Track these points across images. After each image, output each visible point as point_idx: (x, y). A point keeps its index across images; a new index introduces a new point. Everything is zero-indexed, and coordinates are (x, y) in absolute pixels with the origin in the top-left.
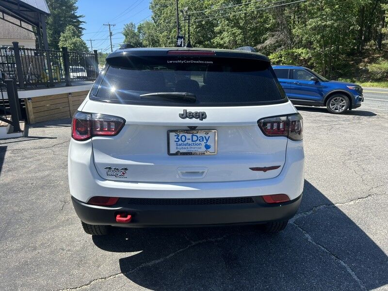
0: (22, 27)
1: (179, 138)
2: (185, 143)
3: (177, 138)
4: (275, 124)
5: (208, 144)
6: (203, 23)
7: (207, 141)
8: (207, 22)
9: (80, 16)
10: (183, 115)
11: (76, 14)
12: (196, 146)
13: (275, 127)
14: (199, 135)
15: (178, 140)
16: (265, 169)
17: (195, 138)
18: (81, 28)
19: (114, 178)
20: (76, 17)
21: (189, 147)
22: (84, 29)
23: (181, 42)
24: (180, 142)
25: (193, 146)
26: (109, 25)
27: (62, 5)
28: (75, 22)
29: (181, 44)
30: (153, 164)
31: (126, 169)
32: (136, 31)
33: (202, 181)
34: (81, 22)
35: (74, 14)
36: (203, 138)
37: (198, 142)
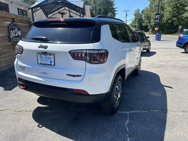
0: (78, 15)
1: (41, 57)
2: (43, 59)
4: (79, 54)
5: (51, 60)
6: (178, 5)
7: (51, 59)
8: (181, 5)
9: (116, 8)
10: (39, 46)
11: (114, 7)
12: (47, 61)
13: (80, 55)
14: (48, 56)
15: (40, 58)
16: (74, 76)
17: (46, 58)
18: (115, 13)
19: (22, 71)
20: (114, 9)
21: (44, 61)
22: (116, 14)
23: (158, 17)
24: (41, 59)
25: (46, 61)
26: (126, 11)
27: (108, 4)
28: (113, 11)
29: (158, 18)
31: (24, 68)
32: (141, 13)
33: (47, 77)
34: (116, 11)
35: (113, 8)
36: (49, 58)
37: (47, 59)
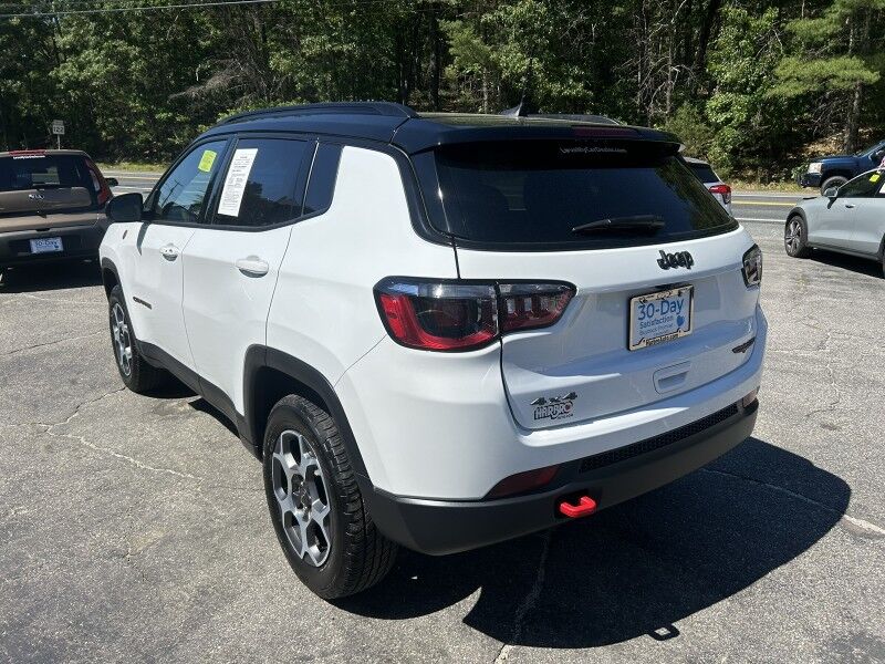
3: (643, 312)
10: (663, 262)
16: (744, 348)
19: (548, 422)
30: (618, 374)
31: (573, 396)
33: (682, 390)
